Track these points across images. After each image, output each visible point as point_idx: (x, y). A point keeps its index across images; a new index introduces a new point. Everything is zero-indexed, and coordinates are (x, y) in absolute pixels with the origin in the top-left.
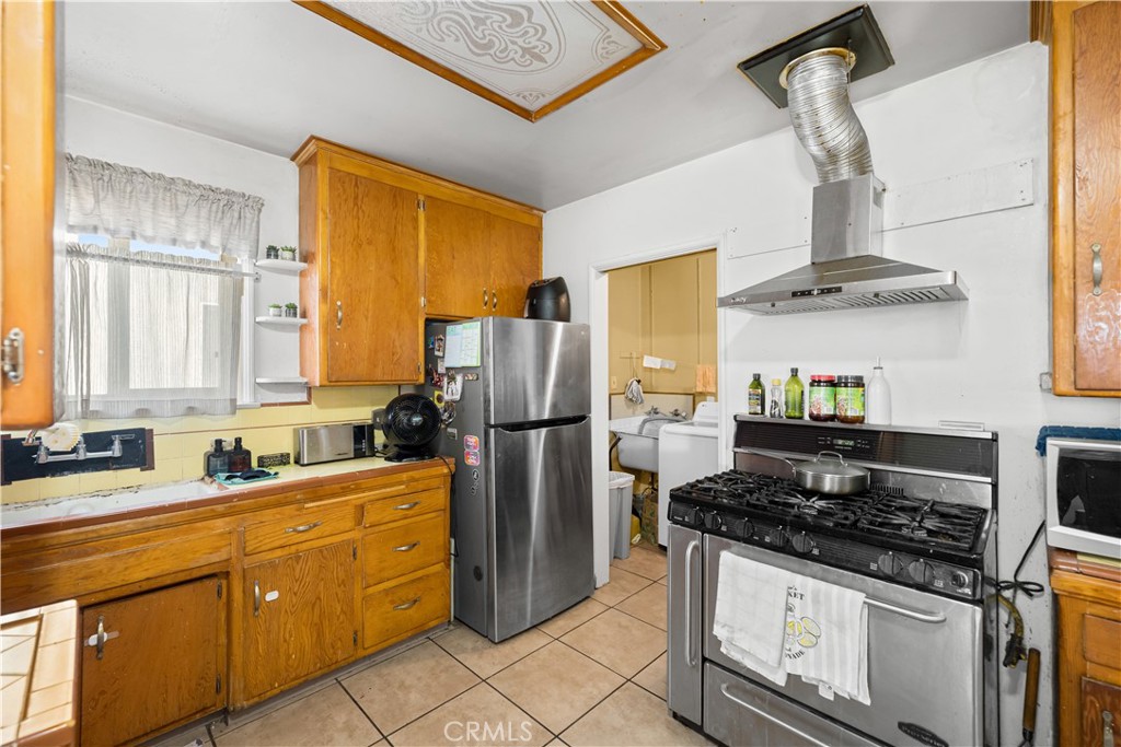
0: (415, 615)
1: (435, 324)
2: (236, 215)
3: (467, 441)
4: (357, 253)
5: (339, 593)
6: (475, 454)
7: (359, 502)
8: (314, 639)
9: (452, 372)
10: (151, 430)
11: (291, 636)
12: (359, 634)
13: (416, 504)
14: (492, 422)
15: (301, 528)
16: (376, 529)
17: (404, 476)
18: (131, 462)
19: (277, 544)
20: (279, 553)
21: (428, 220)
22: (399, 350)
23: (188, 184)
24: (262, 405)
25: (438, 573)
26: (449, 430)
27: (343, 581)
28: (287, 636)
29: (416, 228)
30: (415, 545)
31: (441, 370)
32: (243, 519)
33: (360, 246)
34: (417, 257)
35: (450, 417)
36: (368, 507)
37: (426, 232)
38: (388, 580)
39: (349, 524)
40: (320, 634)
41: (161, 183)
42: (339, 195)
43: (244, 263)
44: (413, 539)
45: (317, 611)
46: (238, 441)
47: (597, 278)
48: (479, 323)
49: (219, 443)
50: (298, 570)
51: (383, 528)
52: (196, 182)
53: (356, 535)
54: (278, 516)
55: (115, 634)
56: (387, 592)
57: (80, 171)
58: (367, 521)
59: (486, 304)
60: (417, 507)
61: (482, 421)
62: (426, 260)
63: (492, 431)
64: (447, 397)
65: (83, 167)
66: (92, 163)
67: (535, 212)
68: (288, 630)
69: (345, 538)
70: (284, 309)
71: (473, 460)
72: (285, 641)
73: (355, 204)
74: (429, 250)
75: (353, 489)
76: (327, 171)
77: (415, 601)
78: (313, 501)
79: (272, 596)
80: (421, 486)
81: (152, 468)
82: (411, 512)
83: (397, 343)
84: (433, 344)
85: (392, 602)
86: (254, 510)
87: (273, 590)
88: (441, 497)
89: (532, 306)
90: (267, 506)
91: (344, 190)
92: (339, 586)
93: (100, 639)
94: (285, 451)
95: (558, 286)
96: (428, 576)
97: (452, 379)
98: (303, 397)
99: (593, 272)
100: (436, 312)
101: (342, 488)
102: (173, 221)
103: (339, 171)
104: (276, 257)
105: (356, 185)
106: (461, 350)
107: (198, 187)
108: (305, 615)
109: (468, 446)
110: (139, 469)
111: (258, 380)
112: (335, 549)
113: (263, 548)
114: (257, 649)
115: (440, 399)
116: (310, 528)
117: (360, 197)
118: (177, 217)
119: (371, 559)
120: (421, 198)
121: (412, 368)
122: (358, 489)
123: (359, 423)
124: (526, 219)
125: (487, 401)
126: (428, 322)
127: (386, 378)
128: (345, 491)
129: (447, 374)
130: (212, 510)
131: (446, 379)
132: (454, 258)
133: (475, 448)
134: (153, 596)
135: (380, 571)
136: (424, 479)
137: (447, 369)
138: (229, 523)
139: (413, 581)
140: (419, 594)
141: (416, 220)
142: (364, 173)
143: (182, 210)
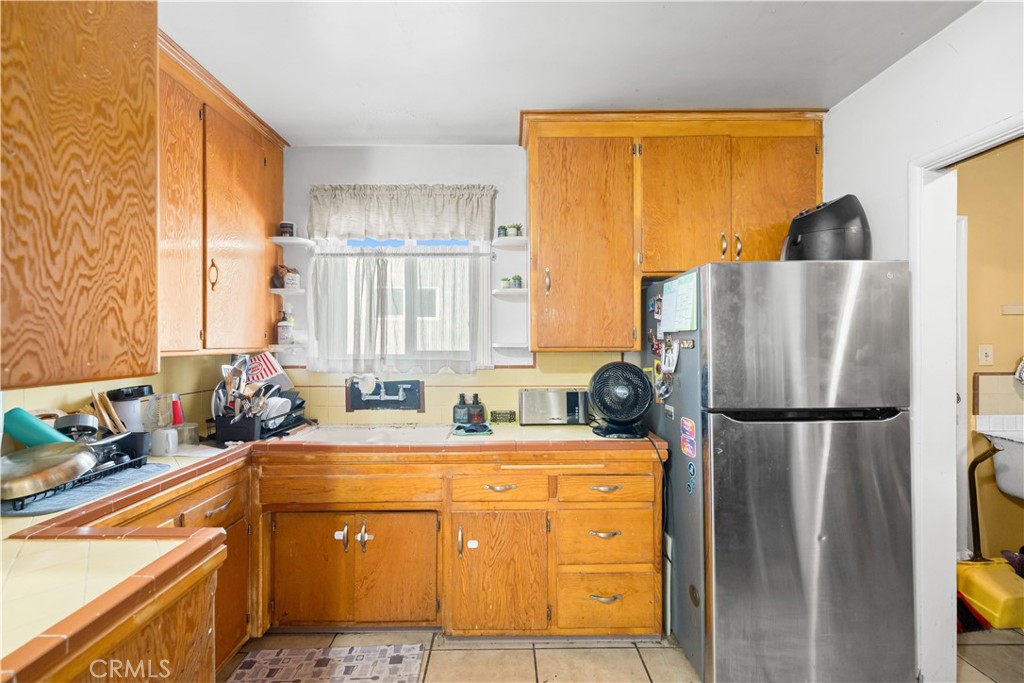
0: (616, 614)
1: (655, 283)
2: (476, 205)
3: (684, 424)
4: (566, 217)
5: (533, 561)
6: (691, 442)
7: (552, 473)
8: (509, 597)
9: (669, 338)
10: (423, 382)
11: (488, 587)
12: (553, 610)
13: (616, 488)
14: (711, 405)
15: (498, 488)
16: (571, 506)
17: (602, 454)
18: (411, 405)
19: (477, 497)
20: (479, 506)
21: (645, 166)
22: (610, 315)
23: (442, 187)
24: (496, 367)
25: (645, 574)
26: (668, 407)
27: (536, 550)
28: (485, 585)
29: (631, 178)
30: (615, 534)
31: (660, 336)
32: (451, 468)
33: (568, 209)
34: (632, 208)
35: (667, 392)
36: (561, 481)
37: (643, 179)
38: (584, 564)
39: (544, 494)
40: (514, 596)
41: (426, 192)
42: (548, 163)
43: (482, 245)
44: (614, 527)
45: (511, 571)
46: (476, 396)
47: (927, 180)
48: (695, 274)
49: (462, 397)
50: (494, 527)
51: (578, 506)
52: (447, 185)
53: (550, 506)
54: (479, 472)
55: (372, 537)
56: (583, 576)
57: (382, 195)
58: (561, 495)
59: (724, 253)
60: (617, 492)
61: (699, 402)
62: (643, 211)
63: (711, 417)
64: (664, 368)
65: (384, 192)
66: (389, 188)
67: (809, 115)
68: (486, 580)
69: (539, 507)
70: (512, 281)
71: (690, 450)
72: (484, 589)
73: (564, 166)
74: (646, 197)
75: (545, 459)
76: (537, 142)
77: (615, 598)
78: (508, 464)
79: (472, 544)
80: (623, 469)
81: (424, 412)
82: (610, 496)
83: (608, 307)
84: (653, 306)
85: (589, 589)
86: (460, 461)
87: (473, 539)
88: (649, 486)
89: (793, 243)
90: (470, 461)
91: (553, 156)
92: (533, 554)
93: (362, 537)
94: (513, 409)
95: (846, 210)
96: (631, 574)
97: (669, 347)
98: (529, 361)
99: (918, 173)
100: (653, 269)
101: (535, 456)
102: (433, 220)
103: (548, 138)
104: (506, 235)
105: (565, 147)
106: (677, 311)
107: (449, 187)
108: (501, 572)
109: (685, 431)
110: (415, 411)
111: (495, 345)
112: (529, 515)
113: (466, 498)
114: (461, 589)
115: (658, 369)
116: (507, 490)
117: (568, 159)
118: (436, 216)
119: (566, 535)
120: (637, 142)
121: (625, 333)
122: (551, 460)
123: (572, 389)
124: (792, 129)
125: (705, 377)
126: (647, 281)
127: (596, 344)
128: (537, 460)
129: (664, 341)
130: (428, 456)
131: (664, 346)
132: (678, 201)
133: (691, 434)
134: (395, 515)
135: (575, 552)
136: (626, 461)
137: (666, 334)
138: (441, 469)
139: (613, 574)
140: (621, 591)
141: (630, 168)
142: (573, 133)
143: (440, 209)
